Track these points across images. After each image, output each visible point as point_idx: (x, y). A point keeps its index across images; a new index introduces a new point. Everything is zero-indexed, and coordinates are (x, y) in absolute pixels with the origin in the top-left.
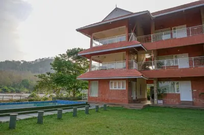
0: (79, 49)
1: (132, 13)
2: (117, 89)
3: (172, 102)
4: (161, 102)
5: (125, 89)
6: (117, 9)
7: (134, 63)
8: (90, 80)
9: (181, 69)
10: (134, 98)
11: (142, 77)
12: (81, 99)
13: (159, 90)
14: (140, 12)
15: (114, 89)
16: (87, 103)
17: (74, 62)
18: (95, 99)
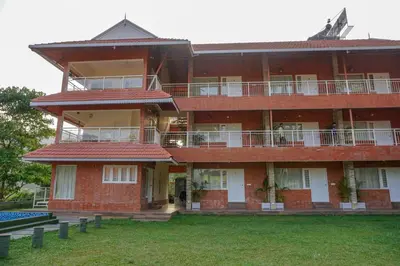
0: (25, 90)
1: (155, 38)
2: (119, 182)
3: (215, 204)
4: (197, 206)
5: (135, 182)
6: (125, 23)
7: (156, 133)
8: (55, 164)
9: (232, 149)
10: (150, 200)
11: (171, 159)
12: (30, 206)
13: (195, 184)
14: (172, 40)
15: (111, 181)
16: (51, 214)
17: (10, 118)
18: (68, 204)
